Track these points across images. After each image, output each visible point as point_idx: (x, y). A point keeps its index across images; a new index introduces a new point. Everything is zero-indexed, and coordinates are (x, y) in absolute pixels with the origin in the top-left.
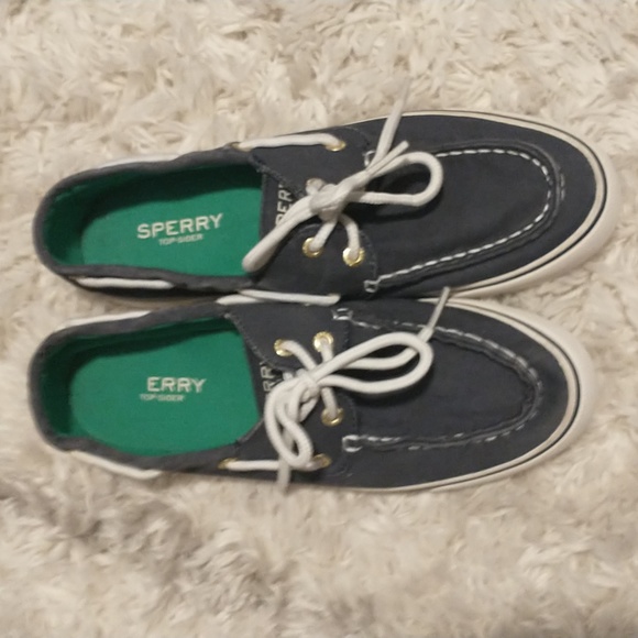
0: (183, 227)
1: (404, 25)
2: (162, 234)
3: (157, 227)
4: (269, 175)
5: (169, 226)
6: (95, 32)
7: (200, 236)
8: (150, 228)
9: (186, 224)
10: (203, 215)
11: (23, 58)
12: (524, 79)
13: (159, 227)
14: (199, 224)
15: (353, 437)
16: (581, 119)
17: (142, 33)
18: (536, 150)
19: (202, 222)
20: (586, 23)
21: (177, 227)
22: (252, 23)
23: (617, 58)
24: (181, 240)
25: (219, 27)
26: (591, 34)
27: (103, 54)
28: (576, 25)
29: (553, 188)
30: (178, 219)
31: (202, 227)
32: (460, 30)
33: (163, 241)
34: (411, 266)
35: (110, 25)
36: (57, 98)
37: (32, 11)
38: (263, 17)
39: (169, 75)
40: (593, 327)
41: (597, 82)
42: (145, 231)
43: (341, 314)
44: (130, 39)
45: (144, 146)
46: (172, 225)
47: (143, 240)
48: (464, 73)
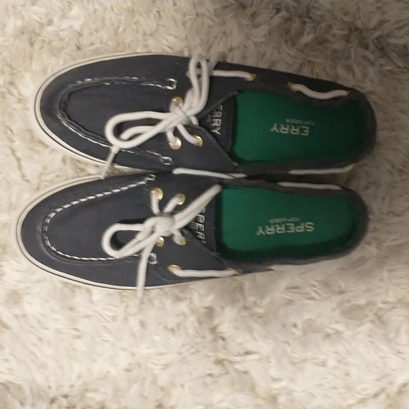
0: (283, 228)
1: (144, 350)
2: (297, 224)
3: (300, 229)
4: (212, 250)
5: (293, 229)
6: (346, 364)
7: (272, 221)
8: (305, 228)
9: (281, 230)
10: (270, 235)
11: (400, 353)
12: (71, 309)
13: (299, 229)
14: (273, 229)
15: (169, 88)
16: (38, 281)
17: (315, 361)
18: (53, 256)
19: (270, 231)
20: (34, 340)
21: (287, 228)
22: (238, 359)
23: (16, 316)
24: (285, 219)
25: (260, 359)
26: (32, 332)
27: (340, 348)
28: (41, 339)
29: (44, 232)
30: (286, 234)
31: (270, 227)
32: (107, 341)
33: (297, 220)
34: (128, 189)
35: (335, 368)
36: (372, 322)
37: (391, 383)
38: (231, 362)
39: (294, 330)
40: (36, 156)
41: (29, 303)
42: (309, 227)
43: (167, 161)
44: (322, 357)
45: (314, 286)
46: (290, 230)
47: (311, 222)
48: (107, 315)
